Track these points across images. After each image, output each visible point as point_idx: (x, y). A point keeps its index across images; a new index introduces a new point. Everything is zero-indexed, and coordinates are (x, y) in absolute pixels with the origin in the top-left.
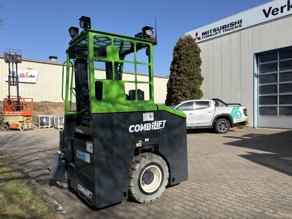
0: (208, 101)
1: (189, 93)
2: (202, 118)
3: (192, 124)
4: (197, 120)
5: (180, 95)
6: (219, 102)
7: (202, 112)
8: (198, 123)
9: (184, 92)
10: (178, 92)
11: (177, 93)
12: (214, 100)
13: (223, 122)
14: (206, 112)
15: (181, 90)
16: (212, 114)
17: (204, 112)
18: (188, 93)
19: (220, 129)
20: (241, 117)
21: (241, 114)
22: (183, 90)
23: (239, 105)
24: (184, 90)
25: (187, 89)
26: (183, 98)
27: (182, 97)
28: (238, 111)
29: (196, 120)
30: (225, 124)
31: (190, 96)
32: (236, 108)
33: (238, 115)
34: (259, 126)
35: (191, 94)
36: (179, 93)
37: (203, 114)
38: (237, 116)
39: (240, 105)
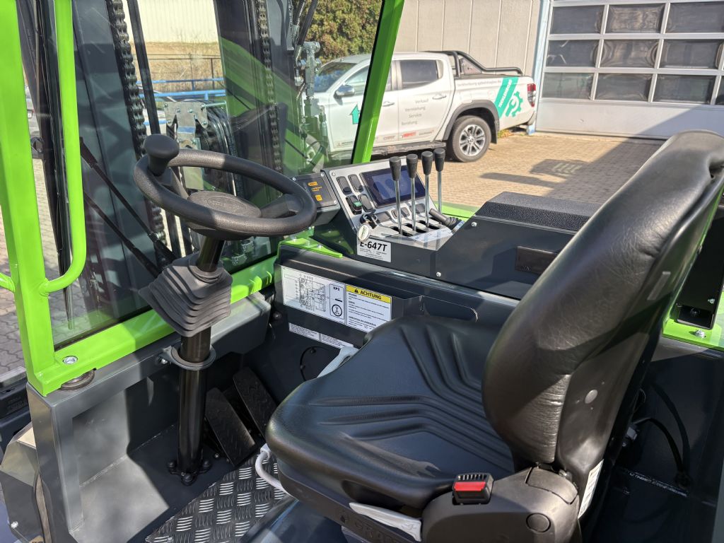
0: (434, 59)
1: (359, 24)
2: (417, 115)
3: (389, 138)
4: (403, 124)
5: (331, 33)
6: (465, 63)
7: (419, 98)
8: (406, 135)
9: (344, 21)
10: (322, 21)
11: (321, 23)
12: (449, 53)
13: (474, 126)
14: (430, 97)
15: (334, 12)
16: (446, 101)
17: (424, 98)
18: (355, 24)
19: (465, 148)
20: (519, 109)
21: (521, 101)
22: (339, 14)
23: (515, 73)
24: (343, 12)
25: (351, 9)
26: (338, 40)
27: (335, 40)
28: (515, 92)
29: (400, 125)
30: (478, 132)
31: (360, 37)
32: (510, 81)
33: (513, 104)
34: (537, 129)
35: (364, 27)
36: (325, 23)
37: (420, 105)
38: (511, 107)
39: (519, 72)
